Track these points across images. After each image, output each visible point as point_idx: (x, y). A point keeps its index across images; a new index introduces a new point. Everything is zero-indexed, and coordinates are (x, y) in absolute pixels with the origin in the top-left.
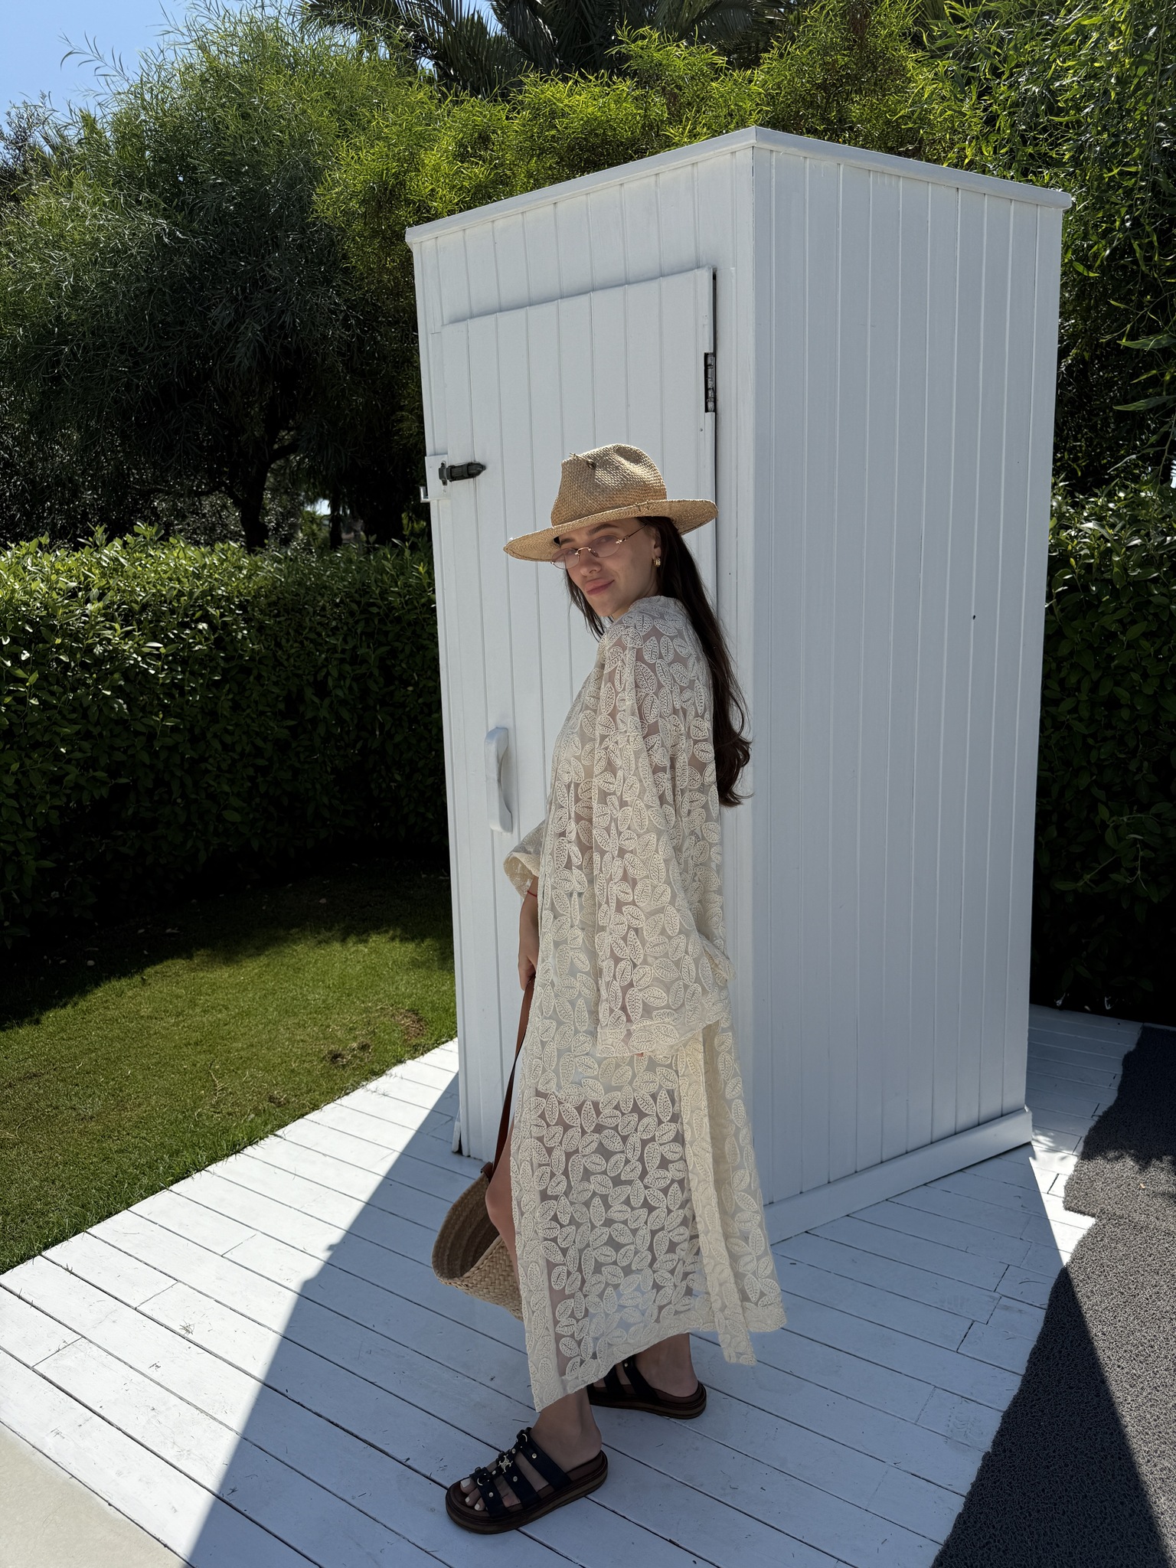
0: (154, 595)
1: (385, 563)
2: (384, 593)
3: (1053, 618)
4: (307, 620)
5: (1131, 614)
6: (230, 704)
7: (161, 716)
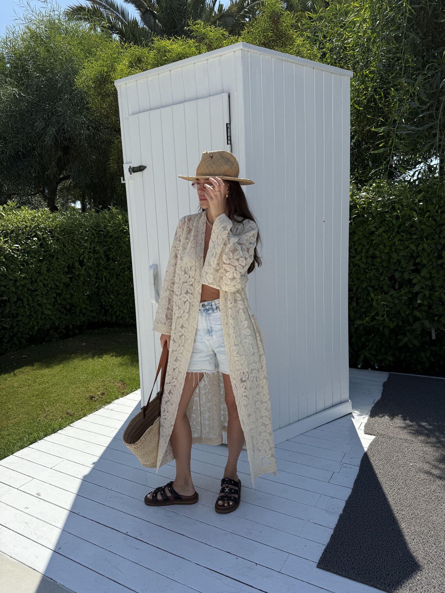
0: (16, 227)
1: (106, 215)
2: (105, 227)
3: (352, 227)
4: (76, 236)
5: (379, 224)
6: (46, 269)
7: (19, 273)
